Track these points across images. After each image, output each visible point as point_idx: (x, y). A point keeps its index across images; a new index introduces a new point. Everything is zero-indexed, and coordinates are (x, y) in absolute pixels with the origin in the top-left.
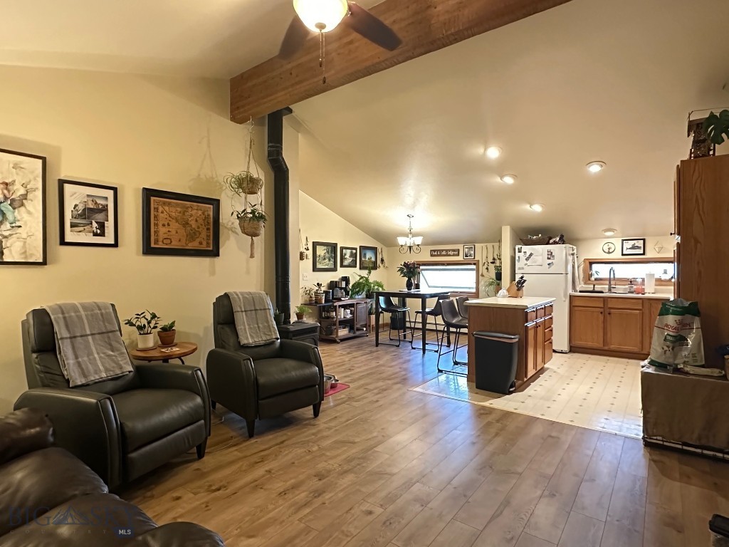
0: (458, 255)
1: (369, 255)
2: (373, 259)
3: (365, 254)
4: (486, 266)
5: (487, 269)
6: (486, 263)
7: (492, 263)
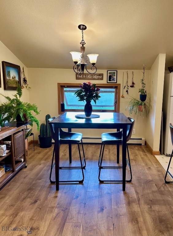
0: (102, 79)
1: (13, 73)
2: (17, 79)
3: (9, 72)
4: (126, 89)
5: (127, 91)
6: (127, 87)
7: (131, 86)
